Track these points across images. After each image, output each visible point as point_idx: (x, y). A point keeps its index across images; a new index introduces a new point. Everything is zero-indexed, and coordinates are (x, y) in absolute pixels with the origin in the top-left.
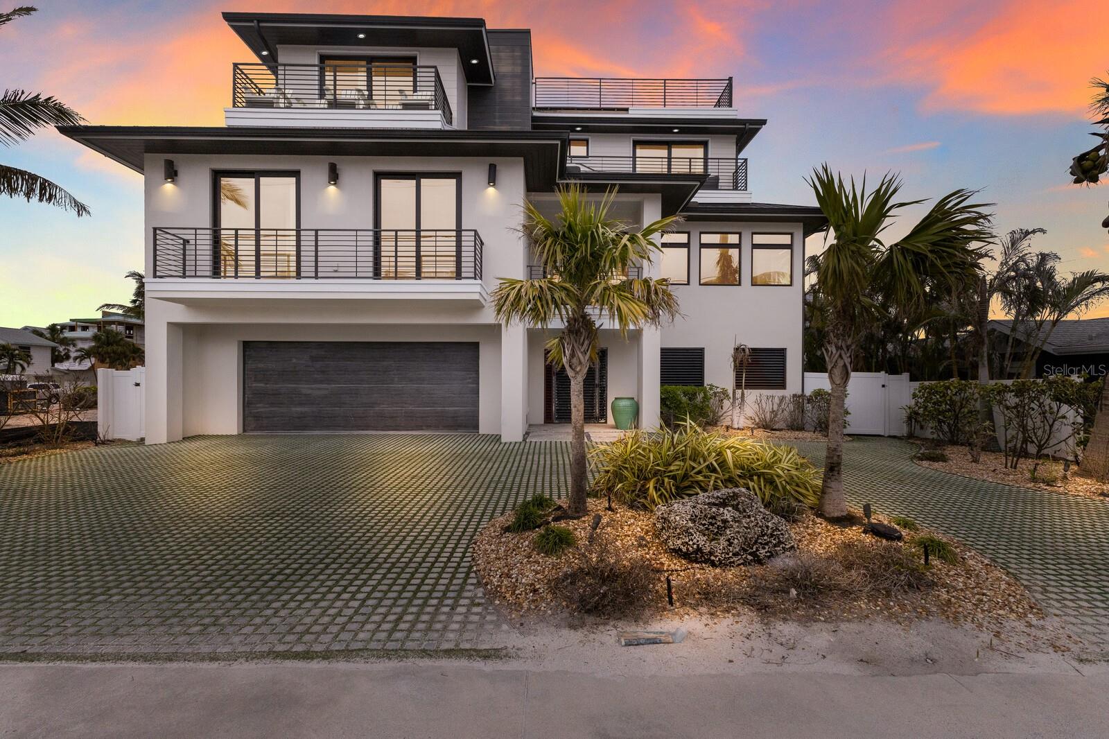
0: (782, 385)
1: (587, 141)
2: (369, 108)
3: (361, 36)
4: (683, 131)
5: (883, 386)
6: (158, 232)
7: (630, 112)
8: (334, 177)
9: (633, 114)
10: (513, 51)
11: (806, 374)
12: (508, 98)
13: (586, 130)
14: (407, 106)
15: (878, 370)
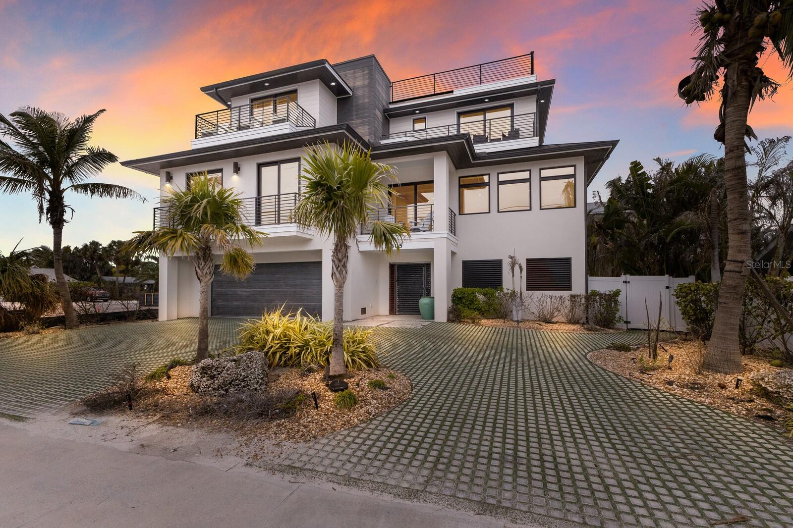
0: (568, 287)
1: (425, 118)
2: (263, 126)
3: (267, 84)
4: (492, 100)
5: (667, 287)
6: (156, 210)
7: (454, 93)
8: (237, 169)
9: (457, 93)
10: (363, 71)
11: (590, 278)
12: (361, 101)
13: (422, 111)
14: (275, 122)
15: (661, 273)
